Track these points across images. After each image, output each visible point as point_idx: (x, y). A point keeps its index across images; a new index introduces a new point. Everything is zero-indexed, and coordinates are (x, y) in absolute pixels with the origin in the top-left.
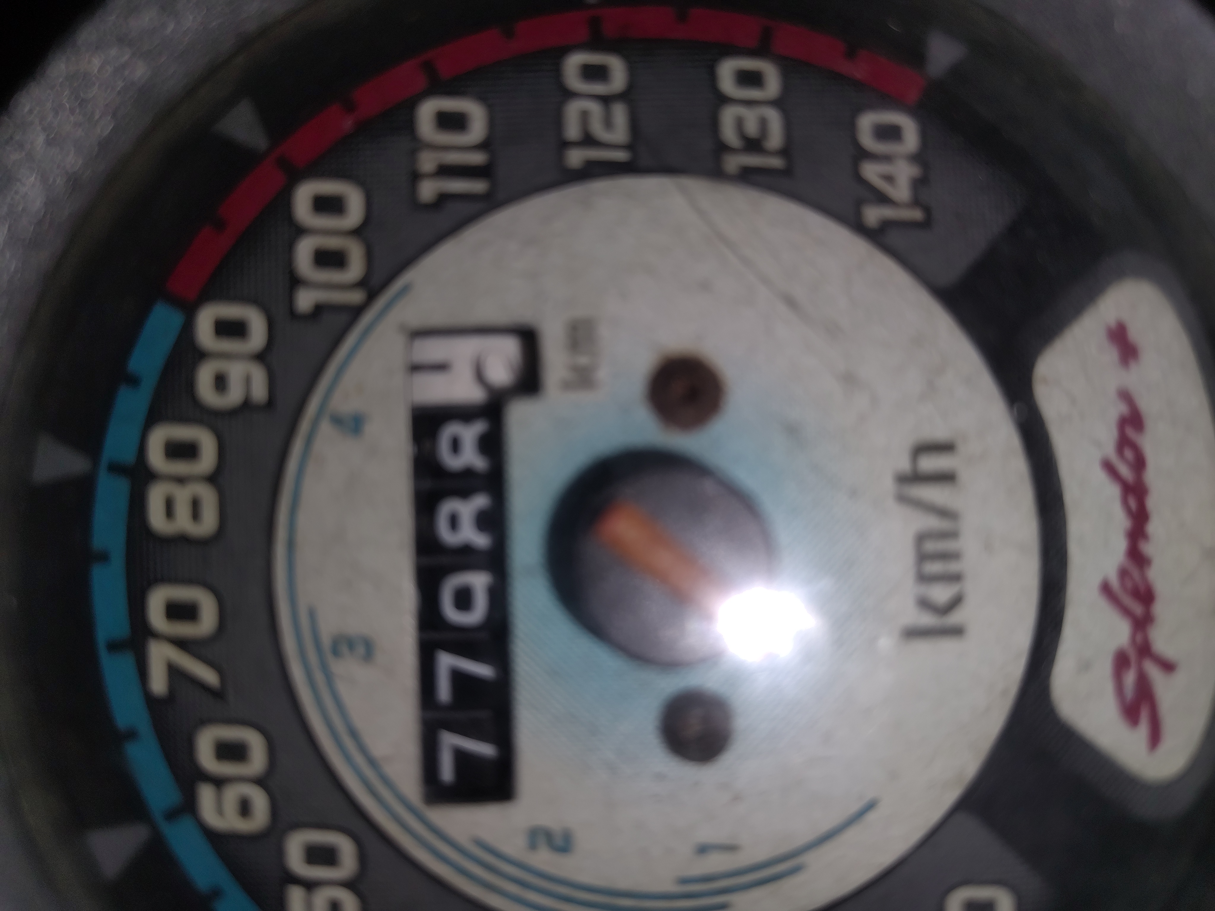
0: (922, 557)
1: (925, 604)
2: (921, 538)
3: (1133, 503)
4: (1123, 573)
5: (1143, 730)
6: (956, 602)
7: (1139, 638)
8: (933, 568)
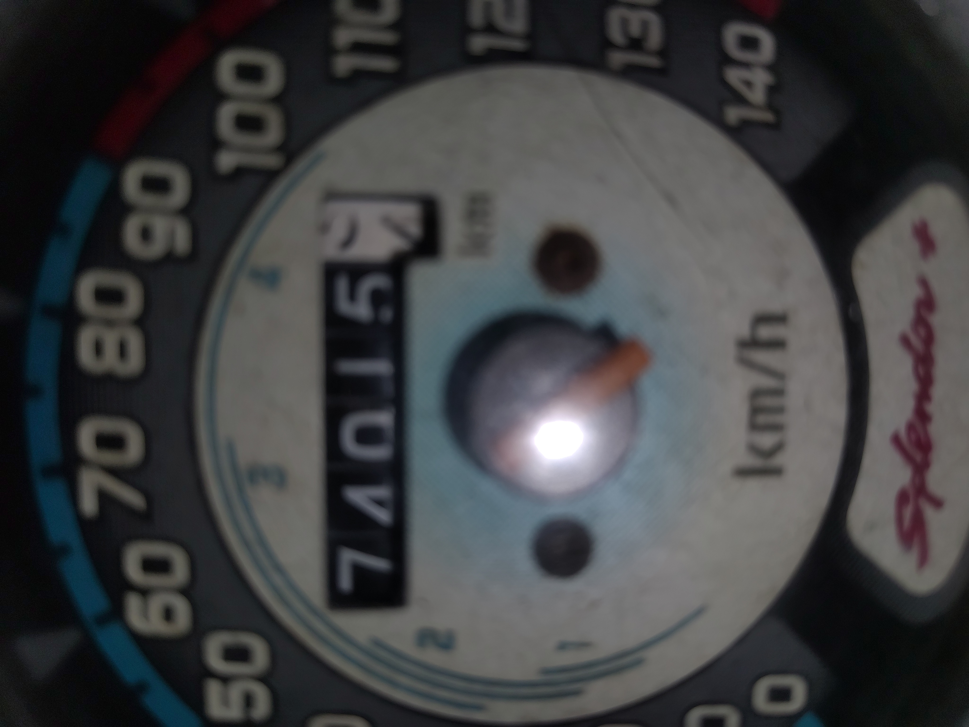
0: (755, 411)
1: (754, 449)
2: (755, 395)
3: (921, 371)
4: (911, 427)
5: (914, 554)
6: (779, 448)
7: (917, 481)
8: (762, 419)
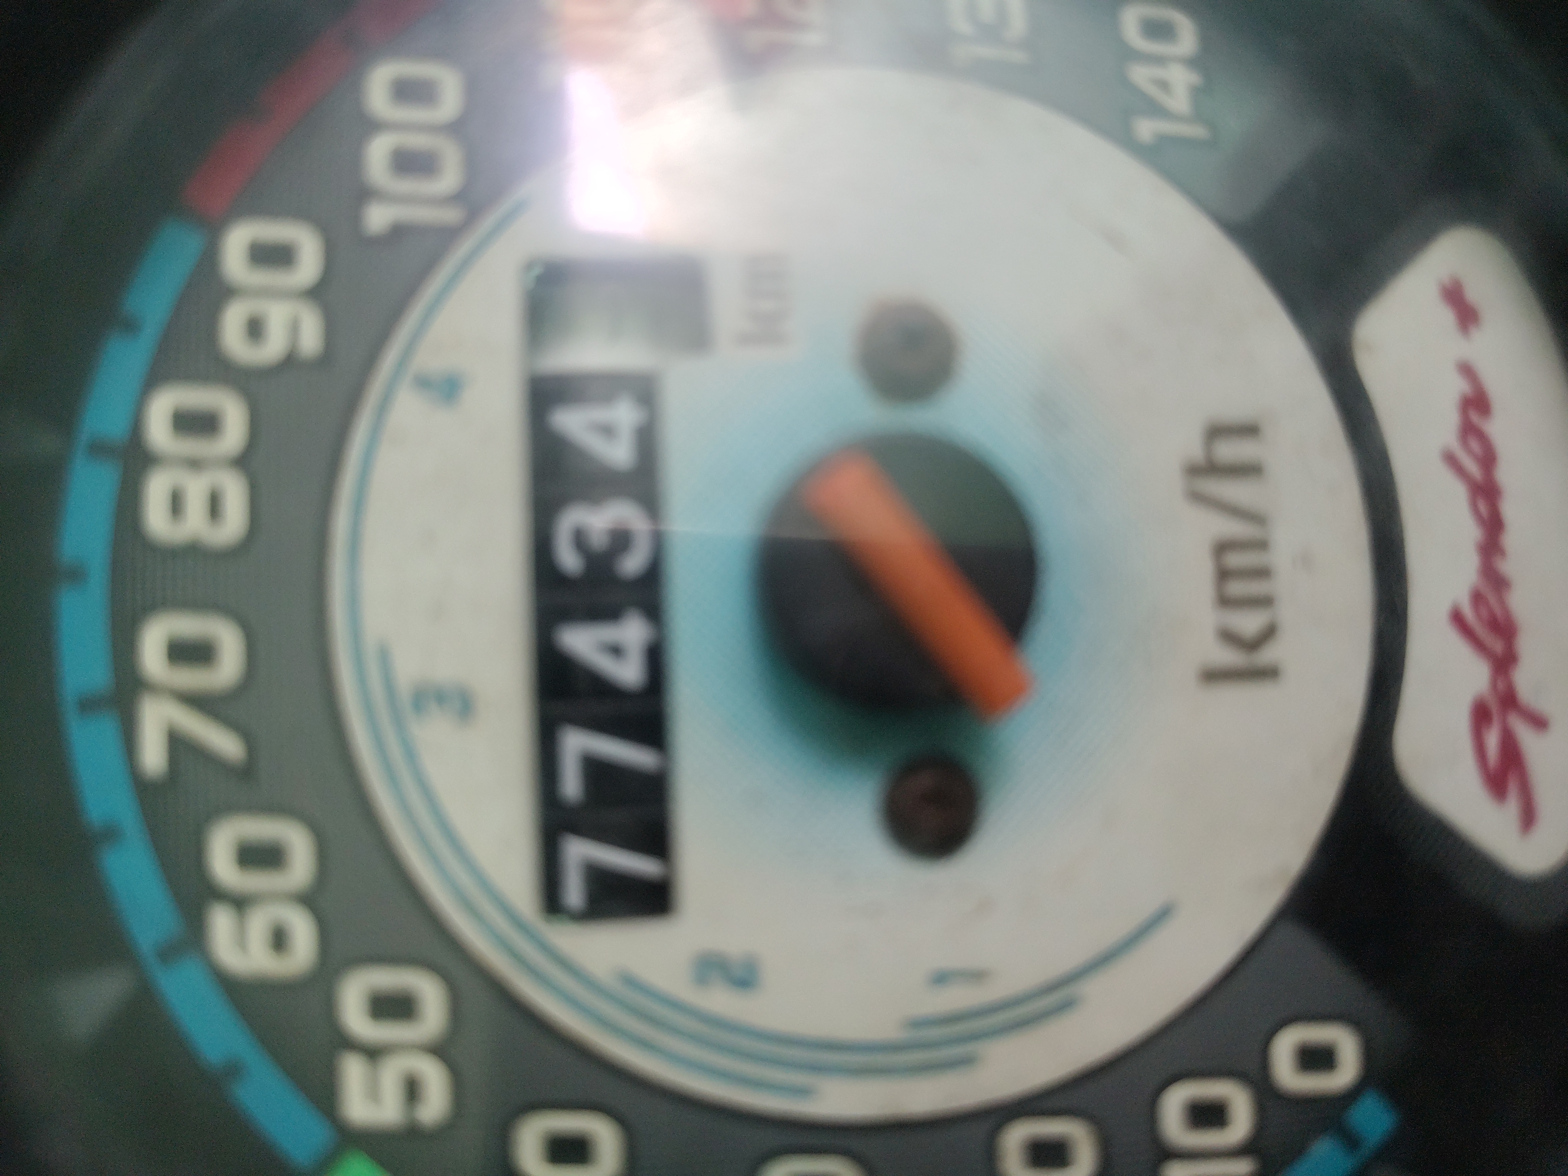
0: (1224, 575)
1: (1229, 637)
2: (1222, 548)
3: (1483, 508)
4: (1477, 598)
5: (1512, 806)
6: (1269, 633)
7: (1501, 685)
8: (1236, 588)
